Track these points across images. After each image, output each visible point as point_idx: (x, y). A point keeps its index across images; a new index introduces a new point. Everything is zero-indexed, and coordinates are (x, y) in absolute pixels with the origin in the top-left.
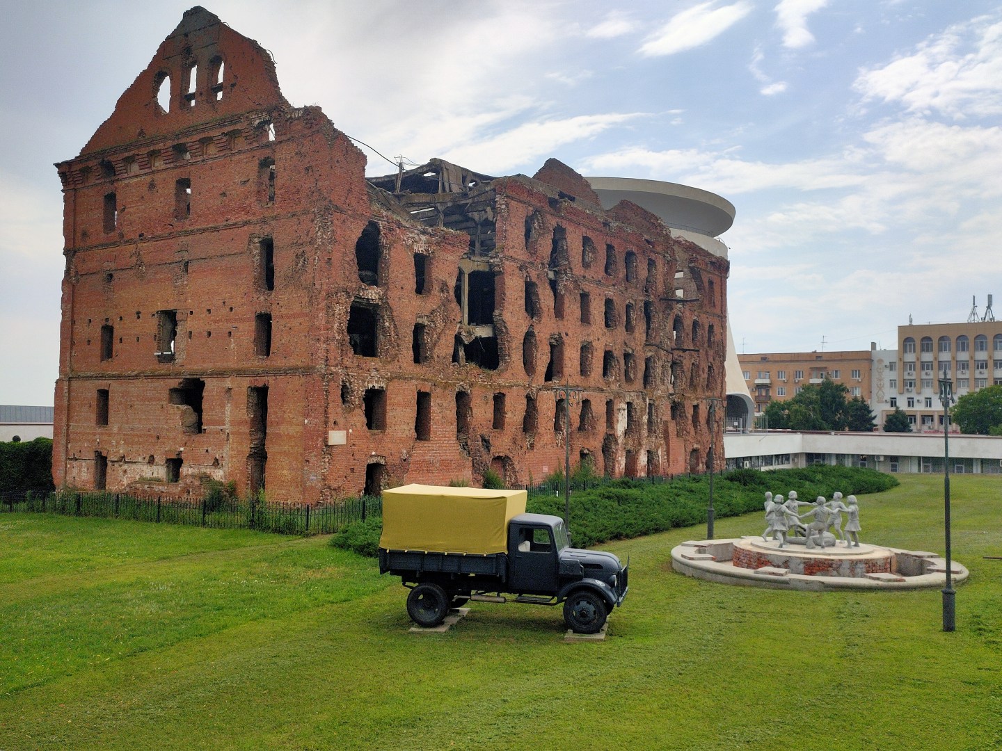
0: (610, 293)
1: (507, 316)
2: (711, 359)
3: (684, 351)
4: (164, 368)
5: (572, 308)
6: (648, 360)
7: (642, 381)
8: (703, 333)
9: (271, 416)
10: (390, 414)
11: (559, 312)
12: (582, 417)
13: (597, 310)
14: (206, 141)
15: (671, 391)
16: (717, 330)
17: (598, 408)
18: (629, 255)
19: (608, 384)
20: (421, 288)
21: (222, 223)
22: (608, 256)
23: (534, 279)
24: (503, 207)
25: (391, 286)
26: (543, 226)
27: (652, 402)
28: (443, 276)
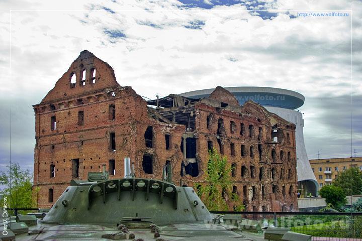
0: (243, 143)
1: (201, 155)
2: (290, 166)
3: (277, 164)
5: (227, 149)
6: (261, 169)
7: (258, 177)
8: (285, 156)
11: (222, 152)
13: (238, 149)
14: (89, 98)
15: (272, 181)
16: (292, 154)
17: (240, 189)
18: (250, 127)
19: (244, 179)
20: (168, 147)
21: (95, 127)
22: (242, 128)
23: (211, 140)
24: (198, 114)
25: (157, 148)
26: (214, 119)
27: (263, 186)
28: (176, 142)
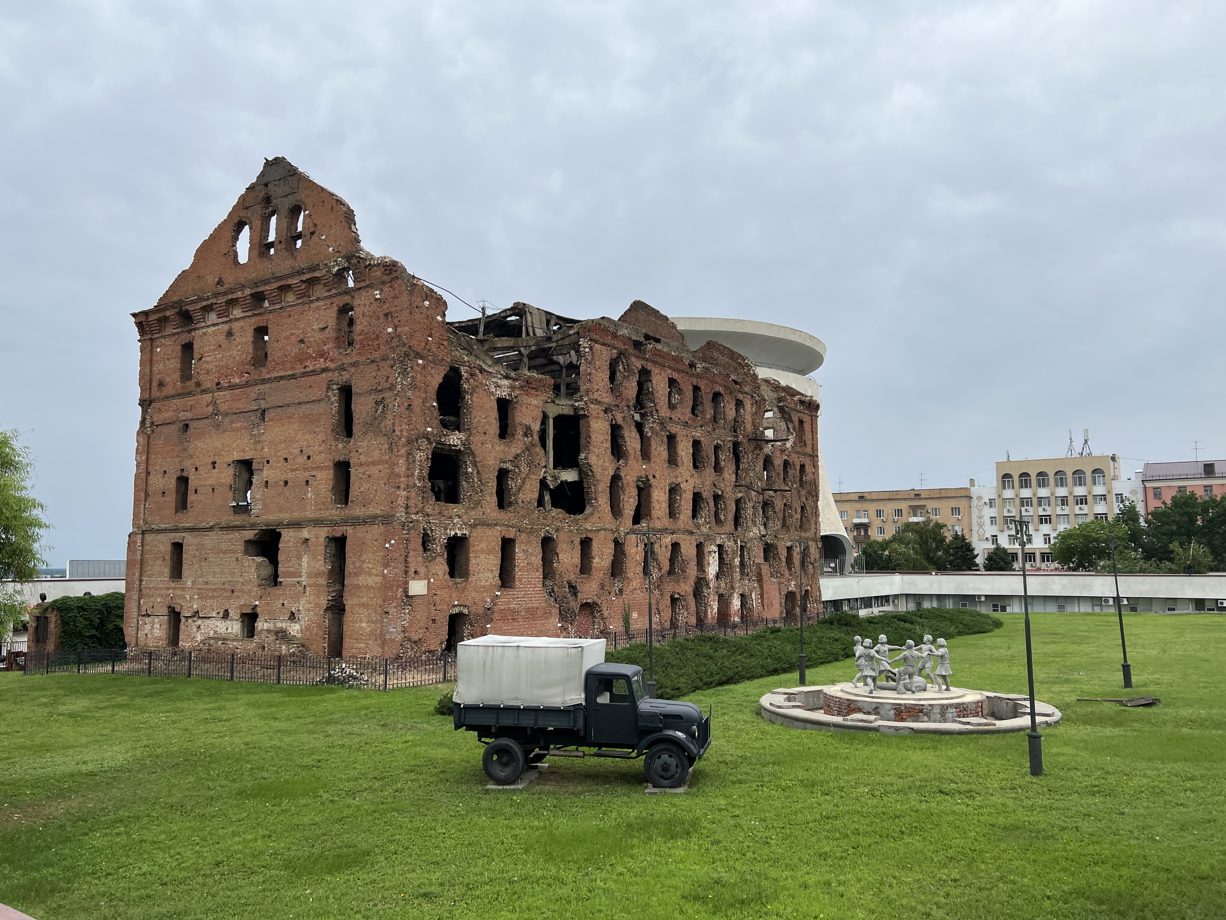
0: (698, 434)
1: (593, 460)
2: (804, 500)
3: (776, 491)
4: (237, 520)
5: (659, 450)
6: (738, 502)
7: (733, 523)
8: (794, 473)
9: (350, 567)
10: (473, 562)
11: (646, 455)
12: (672, 560)
13: (685, 451)
14: (285, 289)
15: (763, 532)
16: (809, 469)
17: (688, 550)
18: (716, 396)
19: (698, 526)
20: (504, 432)
21: (299, 370)
22: (695, 398)
23: (620, 421)
24: (587, 350)
25: (474, 431)
26: (628, 368)
27: (743, 544)
28: (527, 421)
